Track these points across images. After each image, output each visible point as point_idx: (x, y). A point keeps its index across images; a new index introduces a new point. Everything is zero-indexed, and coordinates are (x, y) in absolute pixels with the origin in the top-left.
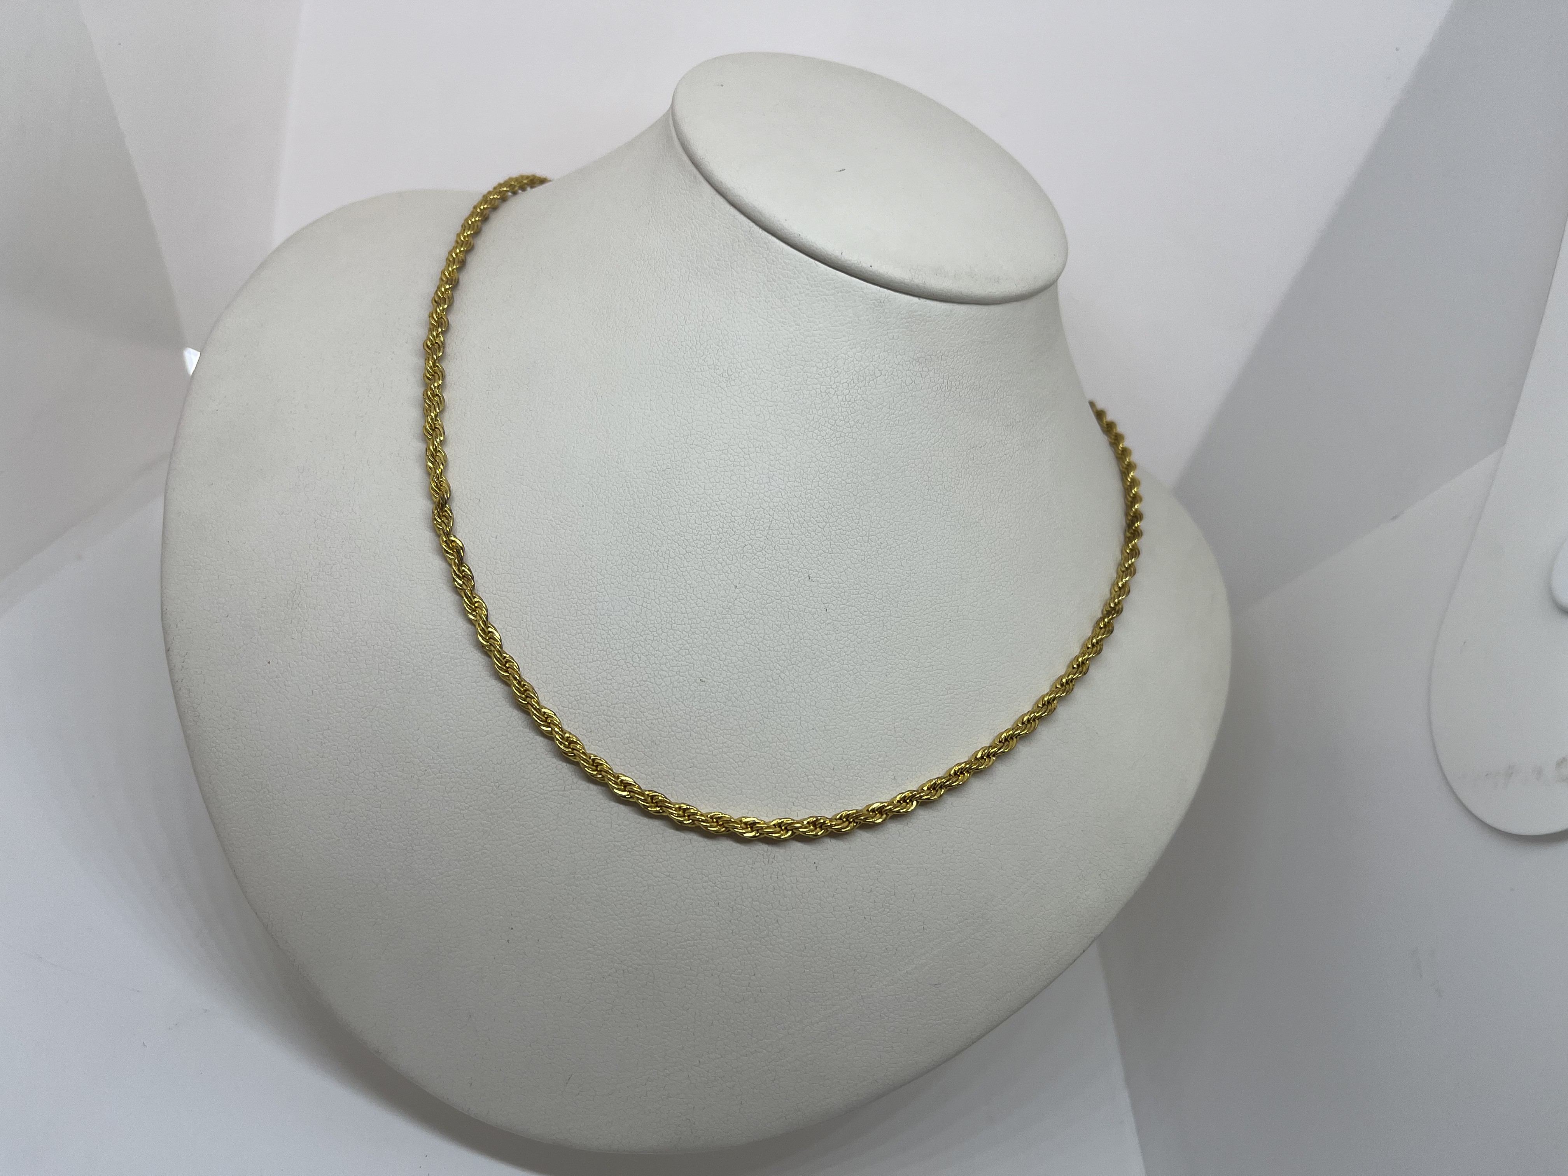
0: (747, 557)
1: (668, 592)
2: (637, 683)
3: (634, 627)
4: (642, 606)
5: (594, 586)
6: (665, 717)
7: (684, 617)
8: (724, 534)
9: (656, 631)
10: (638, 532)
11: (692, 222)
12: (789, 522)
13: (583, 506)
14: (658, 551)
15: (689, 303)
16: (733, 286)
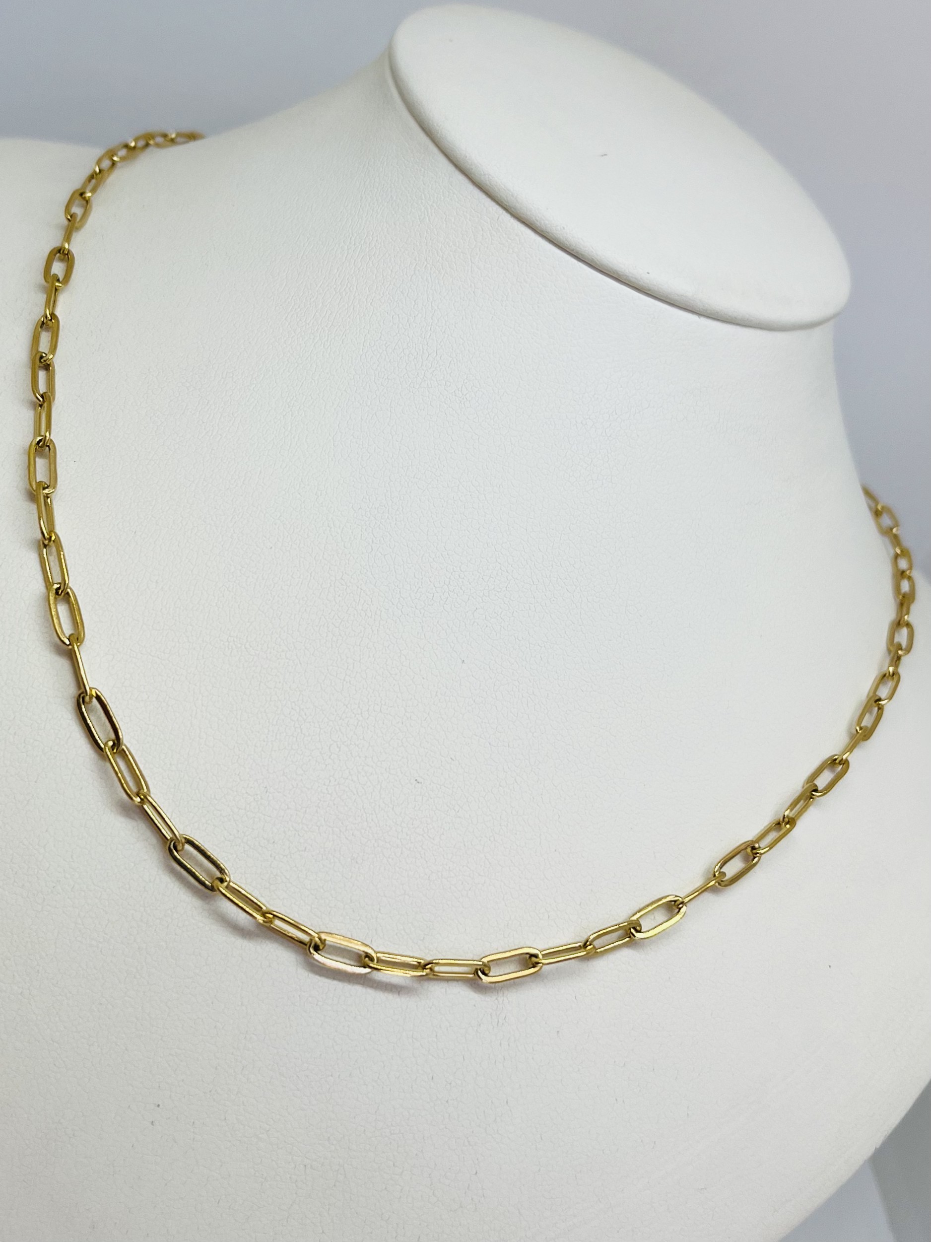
0: (478, 624)
1: (378, 664)
2: (335, 781)
3: (333, 707)
4: (344, 680)
5: (283, 651)
6: (370, 827)
7: (397, 697)
8: (450, 592)
9: (362, 713)
10: (342, 585)
11: (422, 203)
12: (532, 583)
13: (271, 548)
14: (366, 610)
15: (415, 301)
16: (473, 285)
